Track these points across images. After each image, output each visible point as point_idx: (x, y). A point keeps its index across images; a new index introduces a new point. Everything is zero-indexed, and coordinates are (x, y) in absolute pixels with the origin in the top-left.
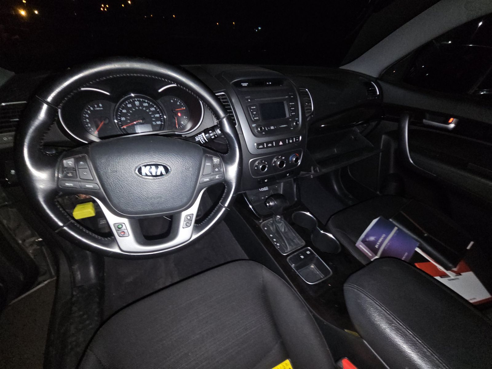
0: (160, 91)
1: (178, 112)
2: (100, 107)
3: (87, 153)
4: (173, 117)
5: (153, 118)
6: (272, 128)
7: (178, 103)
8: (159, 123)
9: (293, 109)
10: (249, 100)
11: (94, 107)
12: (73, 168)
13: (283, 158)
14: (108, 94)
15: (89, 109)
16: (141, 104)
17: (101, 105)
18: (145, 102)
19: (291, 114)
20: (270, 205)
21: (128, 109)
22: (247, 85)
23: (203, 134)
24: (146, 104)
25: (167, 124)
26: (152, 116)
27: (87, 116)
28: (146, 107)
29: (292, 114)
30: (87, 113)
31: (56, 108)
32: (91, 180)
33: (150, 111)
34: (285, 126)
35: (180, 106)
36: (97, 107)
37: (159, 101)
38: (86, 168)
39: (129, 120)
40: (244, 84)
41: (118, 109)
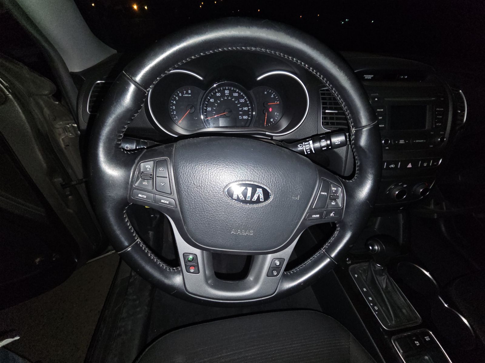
0: (259, 78)
1: (270, 106)
2: (188, 93)
3: (170, 156)
4: (263, 112)
5: (241, 111)
6: (402, 142)
7: (272, 96)
8: (245, 117)
9: (441, 117)
10: (376, 99)
11: (183, 94)
12: (151, 175)
13: (405, 186)
14: (201, 78)
15: (178, 95)
16: (231, 94)
17: (190, 92)
18: (236, 92)
19: (436, 126)
20: (373, 249)
21: (216, 98)
22: (372, 77)
23: (311, 142)
24: (236, 95)
25: (254, 120)
26: (240, 109)
27: (174, 102)
28: (235, 97)
29: (437, 124)
30: (175, 99)
31: (145, 91)
32: (168, 194)
33: (239, 103)
34: (422, 141)
35: (274, 99)
36: (186, 94)
37: (251, 92)
38: (166, 177)
39: (215, 110)
40: (368, 76)
41: (206, 97)
